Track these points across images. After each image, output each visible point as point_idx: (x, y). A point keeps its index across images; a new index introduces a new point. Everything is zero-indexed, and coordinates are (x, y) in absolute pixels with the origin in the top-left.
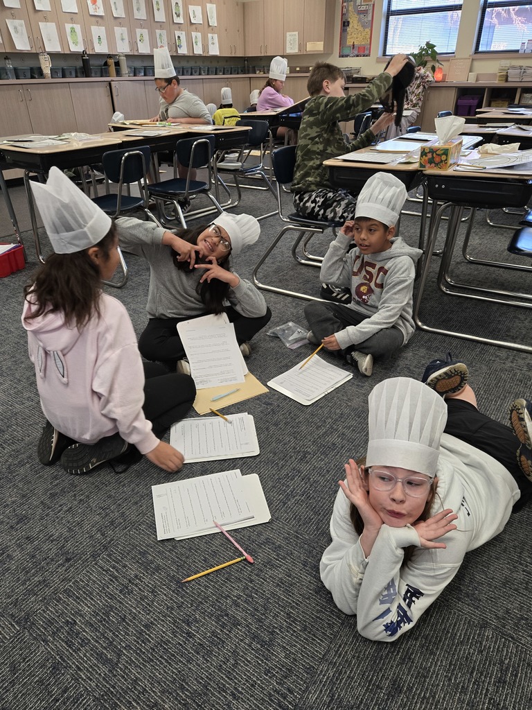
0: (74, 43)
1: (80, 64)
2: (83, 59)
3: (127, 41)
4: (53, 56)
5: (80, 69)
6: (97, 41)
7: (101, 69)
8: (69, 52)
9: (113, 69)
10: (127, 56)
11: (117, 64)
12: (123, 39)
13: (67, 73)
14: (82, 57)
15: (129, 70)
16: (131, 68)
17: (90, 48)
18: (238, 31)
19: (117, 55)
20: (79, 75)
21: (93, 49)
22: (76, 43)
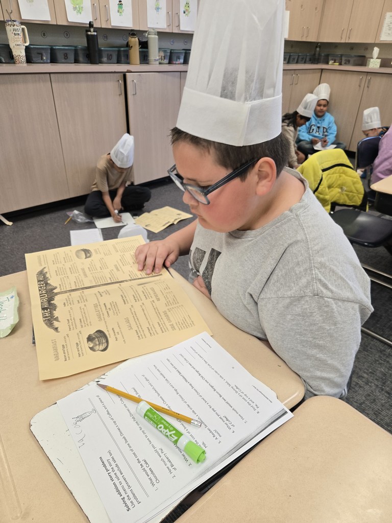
0: (75, 8)
1: (82, 42)
2: (88, 36)
3: (163, 12)
4: (33, 27)
5: (83, 49)
6: (117, 7)
7: (119, 51)
8: (65, 23)
9: (135, 53)
10: (161, 34)
11: (144, 45)
12: (158, 9)
13: (60, 56)
14: (87, 31)
15: (162, 54)
16: (165, 51)
17: (103, 20)
18: (316, 8)
19: (146, 31)
20: (81, 59)
21: (108, 20)
22: (78, 9)
